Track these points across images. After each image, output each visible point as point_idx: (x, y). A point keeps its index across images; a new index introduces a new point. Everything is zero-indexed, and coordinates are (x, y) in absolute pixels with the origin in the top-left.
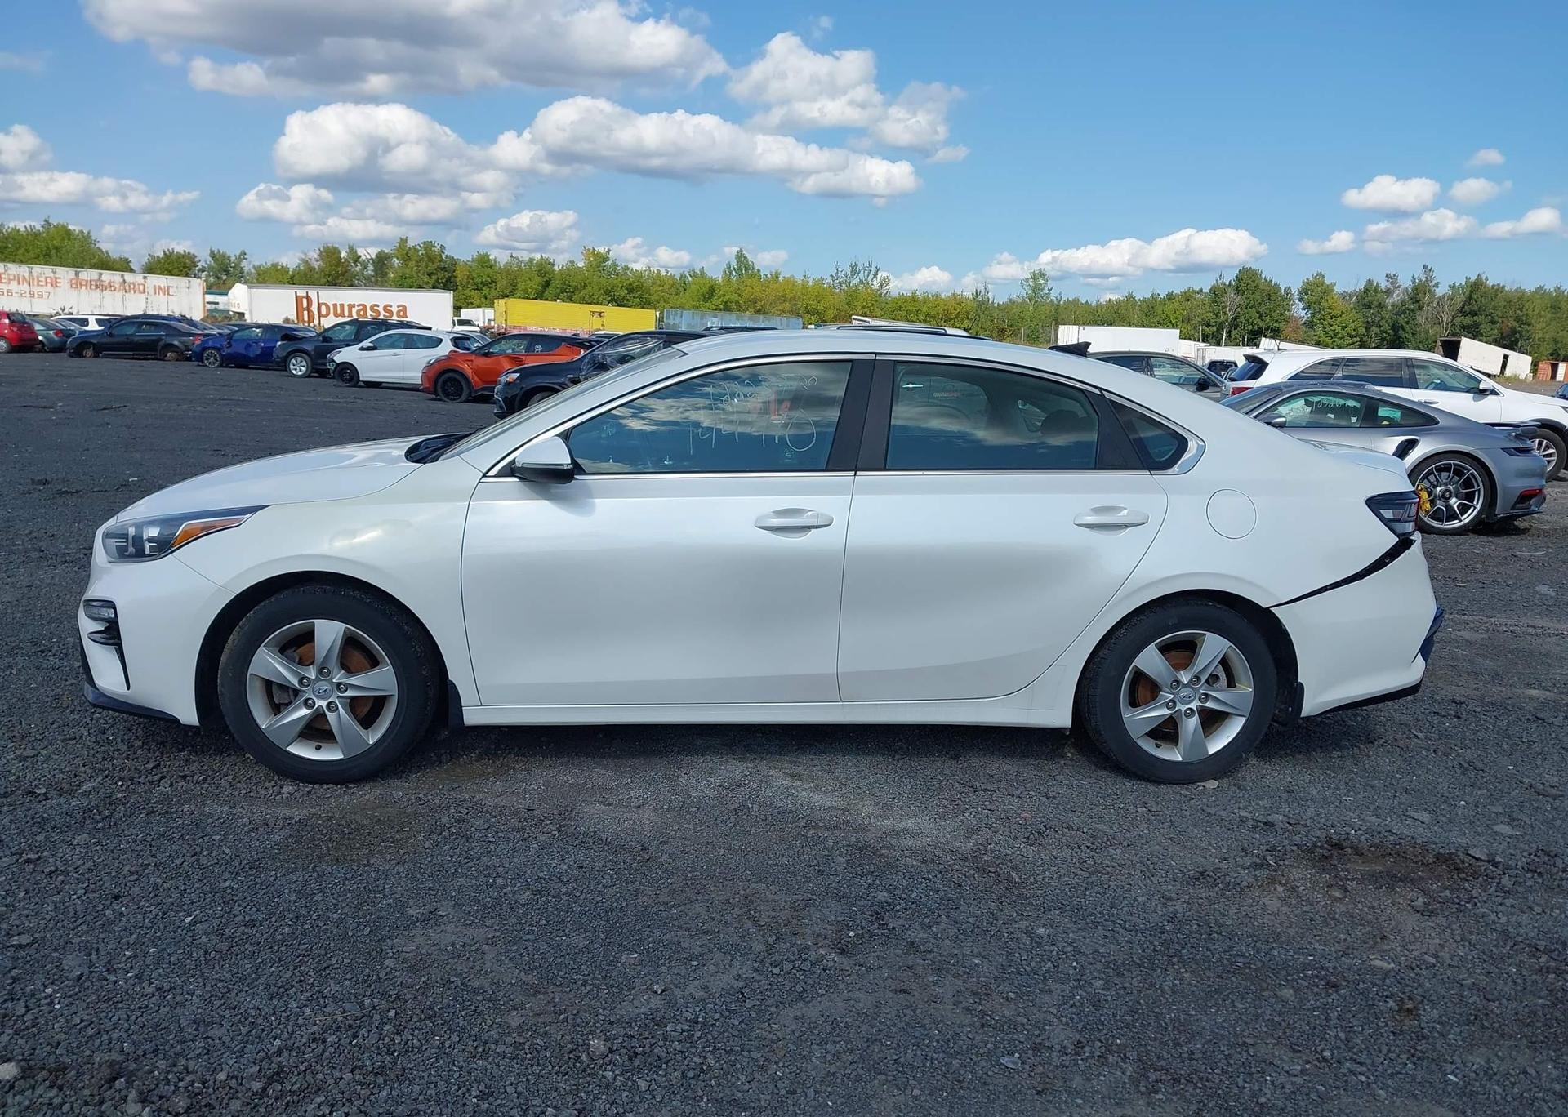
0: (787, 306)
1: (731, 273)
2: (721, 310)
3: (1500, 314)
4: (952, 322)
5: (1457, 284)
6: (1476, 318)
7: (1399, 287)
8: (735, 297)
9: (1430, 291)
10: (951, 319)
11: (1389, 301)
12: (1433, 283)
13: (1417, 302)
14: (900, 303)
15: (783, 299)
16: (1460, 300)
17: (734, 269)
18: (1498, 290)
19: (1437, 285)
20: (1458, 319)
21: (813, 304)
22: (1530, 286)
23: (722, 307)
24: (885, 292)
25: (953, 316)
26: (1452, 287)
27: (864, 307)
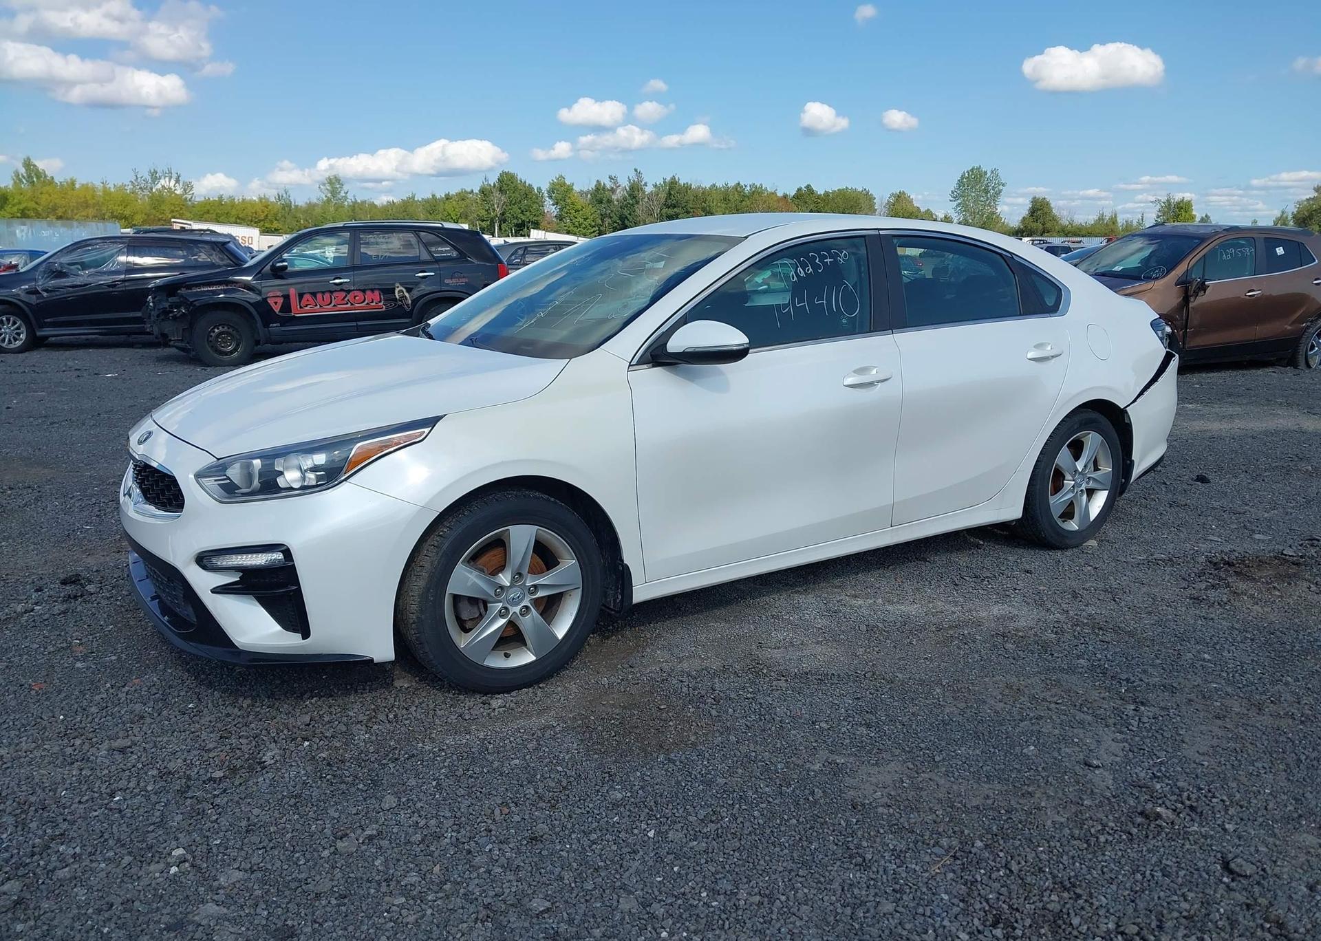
0: (91, 212)
1: (21, 181)
2: (18, 217)
3: (691, 206)
4: (262, 223)
5: (658, 184)
6: (676, 210)
7: (619, 186)
8: (32, 205)
9: (642, 189)
10: (260, 221)
11: (614, 197)
12: (643, 183)
13: (634, 197)
14: (208, 207)
15: (86, 205)
16: (663, 196)
17: (23, 177)
18: (687, 188)
19: (646, 184)
20: (664, 211)
21: (119, 210)
22: (707, 185)
23: (19, 215)
24: (190, 197)
25: (262, 217)
26: (655, 186)
27: (172, 211)
